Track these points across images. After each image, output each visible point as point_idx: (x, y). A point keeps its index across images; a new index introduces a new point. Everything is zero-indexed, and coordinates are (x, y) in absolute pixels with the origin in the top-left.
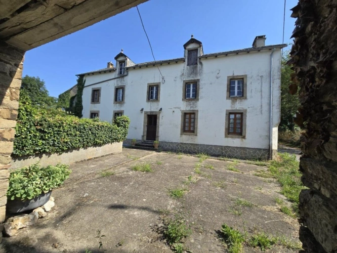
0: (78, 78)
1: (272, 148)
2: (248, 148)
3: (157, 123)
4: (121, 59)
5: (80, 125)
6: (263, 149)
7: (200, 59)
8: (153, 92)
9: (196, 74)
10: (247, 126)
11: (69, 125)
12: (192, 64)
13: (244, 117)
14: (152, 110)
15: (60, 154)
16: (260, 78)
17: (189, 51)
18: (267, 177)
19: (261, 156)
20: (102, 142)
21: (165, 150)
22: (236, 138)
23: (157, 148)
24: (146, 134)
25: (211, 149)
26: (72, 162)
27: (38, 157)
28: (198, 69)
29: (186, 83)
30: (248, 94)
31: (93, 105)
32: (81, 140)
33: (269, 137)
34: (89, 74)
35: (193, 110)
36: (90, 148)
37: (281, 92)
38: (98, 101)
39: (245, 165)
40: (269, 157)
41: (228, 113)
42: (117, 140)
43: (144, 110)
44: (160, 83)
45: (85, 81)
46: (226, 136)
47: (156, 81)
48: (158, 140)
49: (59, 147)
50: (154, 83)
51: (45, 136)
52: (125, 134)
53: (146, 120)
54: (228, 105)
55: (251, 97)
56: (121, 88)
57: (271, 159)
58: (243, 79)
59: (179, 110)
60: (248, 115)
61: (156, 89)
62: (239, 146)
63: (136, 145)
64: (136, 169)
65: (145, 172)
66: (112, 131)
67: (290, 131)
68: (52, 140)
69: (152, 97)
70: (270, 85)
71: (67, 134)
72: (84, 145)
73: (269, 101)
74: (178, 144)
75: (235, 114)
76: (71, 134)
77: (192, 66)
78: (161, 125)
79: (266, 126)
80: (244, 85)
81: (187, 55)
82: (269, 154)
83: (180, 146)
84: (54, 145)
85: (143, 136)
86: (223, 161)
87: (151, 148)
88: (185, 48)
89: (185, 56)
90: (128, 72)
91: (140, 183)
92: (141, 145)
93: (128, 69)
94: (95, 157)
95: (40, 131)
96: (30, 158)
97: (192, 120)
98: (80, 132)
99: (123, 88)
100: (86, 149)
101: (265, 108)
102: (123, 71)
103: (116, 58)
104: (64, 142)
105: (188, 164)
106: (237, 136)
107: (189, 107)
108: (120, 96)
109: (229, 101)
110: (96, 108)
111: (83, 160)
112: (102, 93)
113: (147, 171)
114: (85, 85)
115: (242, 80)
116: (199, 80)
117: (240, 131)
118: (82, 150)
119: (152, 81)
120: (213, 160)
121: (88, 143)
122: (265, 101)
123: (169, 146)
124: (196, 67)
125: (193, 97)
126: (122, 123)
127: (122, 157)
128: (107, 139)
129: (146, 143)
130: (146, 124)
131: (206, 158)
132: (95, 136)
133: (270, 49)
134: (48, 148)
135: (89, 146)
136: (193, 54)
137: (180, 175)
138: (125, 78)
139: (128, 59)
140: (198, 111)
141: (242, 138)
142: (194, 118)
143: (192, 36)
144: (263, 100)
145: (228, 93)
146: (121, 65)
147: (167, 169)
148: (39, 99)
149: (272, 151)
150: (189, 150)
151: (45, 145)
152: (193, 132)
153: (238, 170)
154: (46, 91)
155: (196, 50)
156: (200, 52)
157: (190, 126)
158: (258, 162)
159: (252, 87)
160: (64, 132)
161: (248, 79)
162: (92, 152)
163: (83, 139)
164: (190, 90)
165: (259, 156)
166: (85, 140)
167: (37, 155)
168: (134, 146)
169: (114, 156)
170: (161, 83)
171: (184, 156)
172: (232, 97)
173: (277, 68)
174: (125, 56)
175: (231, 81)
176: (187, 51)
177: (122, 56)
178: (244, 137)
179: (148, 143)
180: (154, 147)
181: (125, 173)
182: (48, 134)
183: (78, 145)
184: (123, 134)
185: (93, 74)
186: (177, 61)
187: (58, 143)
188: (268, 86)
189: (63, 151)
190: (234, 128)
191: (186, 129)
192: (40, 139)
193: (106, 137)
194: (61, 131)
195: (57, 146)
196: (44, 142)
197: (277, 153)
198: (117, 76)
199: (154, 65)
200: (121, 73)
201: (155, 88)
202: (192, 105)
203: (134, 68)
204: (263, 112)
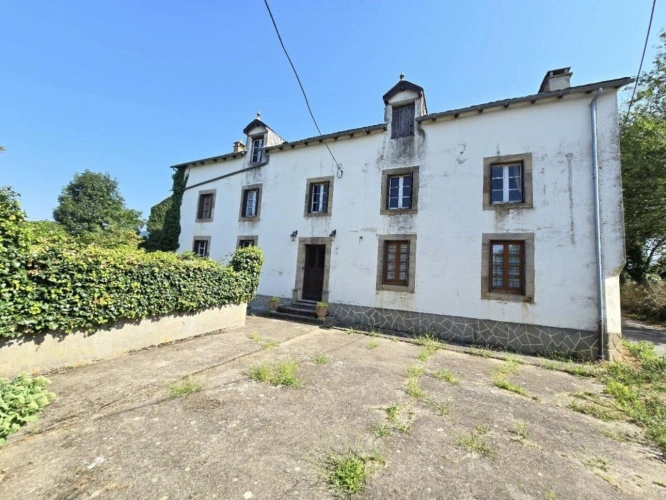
0: (174, 173)
1: (605, 330)
2: (541, 327)
3: (326, 264)
4: (256, 131)
5: (141, 267)
6: (582, 331)
7: (419, 123)
8: (318, 197)
9: (411, 156)
10: (536, 273)
11: (115, 266)
12: (402, 135)
13: (528, 251)
14: (316, 235)
15: (90, 334)
16: (565, 159)
17: (394, 108)
18: (610, 418)
19: (578, 348)
20: (194, 304)
21: (342, 324)
22: (509, 300)
23: (323, 319)
24: (301, 285)
25: (448, 325)
26: (122, 350)
27: (33, 342)
28: (416, 145)
29: (389, 176)
30: (537, 198)
31: (199, 225)
32: (144, 302)
33: (598, 302)
34: (194, 164)
35: (404, 235)
36: (166, 318)
37: (622, 190)
38: (210, 217)
39: (540, 373)
40: (600, 353)
41: (487, 242)
42: (232, 299)
43: (298, 236)
44: (333, 177)
45: (187, 178)
46: (484, 297)
47: (325, 173)
48: (327, 301)
49: (85, 317)
50: (320, 178)
51: (49, 292)
52: (252, 286)
53: (304, 256)
54: (488, 223)
55: (545, 203)
56: (255, 190)
57: (607, 358)
58: (522, 162)
59: (373, 235)
60: (537, 245)
61: (325, 191)
62: (517, 322)
63: (280, 309)
64: (258, 376)
65: (280, 386)
66: (220, 279)
67: (635, 283)
68: (68, 302)
69: (316, 207)
70: (593, 174)
71: (108, 289)
72: (150, 312)
73: (590, 214)
74: (370, 311)
75: (505, 242)
76: (117, 288)
77: (402, 139)
78: (334, 268)
79: (588, 275)
80: (526, 177)
81: (390, 117)
82: (599, 344)
83: (376, 315)
84: (72, 314)
85: (295, 291)
86: (479, 359)
87: (310, 318)
88: (386, 103)
89: (386, 119)
90: (268, 157)
91: (257, 423)
92: (290, 311)
93: (268, 150)
94: (179, 338)
95: (39, 281)
96: (10, 344)
97: (403, 257)
98: (143, 283)
99: (257, 190)
100: (158, 320)
101: (583, 229)
102: (260, 156)
103: (247, 131)
104: (99, 307)
105: (390, 364)
106: (511, 296)
107: (396, 229)
108: (251, 205)
109: (491, 214)
110: (204, 230)
111: (147, 346)
112: (218, 200)
113: (287, 383)
114: (188, 185)
115: (519, 166)
116: (417, 168)
117: (518, 285)
118: (145, 322)
119: (317, 174)
120: (454, 353)
121: (160, 307)
122: (582, 213)
123: (351, 313)
124: (411, 141)
125: (404, 205)
126: (247, 262)
127: (241, 338)
128: (210, 299)
129: (300, 307)
130: (303, 265)
131: (437, 348)
132: (180, 290)
133: (588, 92)
134: (56, 321)
135: (164, 315)
136: (404, 113)
137: (365, 400)
138: (263, 169)
139: (270, 132)
140: (415, 236)
141: (525, 301)
142: (408, 253)
143: (402, 76)
144: (574, 209)
145: (487, 195)
146: (256, 144)
147: (337, 379)
148: (106, 214)
149: (606, 335)
150: (396, 324)
151: (50, 314)
152: (405, 283)
153: (521, 390)
154: (121, 199)
155: (411, 105)
156: (419, 108)
157: (397, 271)
158: (571, 365)
159: (544, 181)
160: (100, 283)
161: (534, 162)
162: (172, 326)
163: (149, 299)
164: (397, 190)
165: (572, 346)
166: (153, 301)
167: (28, 337)
168: (274, 312)
169: (221, 335)
170: (336, 178)
171: (382, 341)
172: (496, 205)
173: (608, 136)
174: (264, 126)
175: (493, 168)
176: (390, 108)
177: (258, 125)
178: (530, 300)
179: (304, 307)
180: (316, 316)
181: (230, 387)
182: (58, 287)
183: (133, 313)
184: (247, 287)
185: (202, 163)
186: (368, 131)
187: (82, 309)
188: (587, 176)
189: (97, 326)
190: (505, 277)
191: (389, 277)
192: (37, 300)
193: (205, 292)
194: (92, 281)
195: (80, 316)
196: (46, 306)
197: (621, 342)
198: (247, 167)
199: (321, 140)
200: (255, 159)
201: (322, 188)
202: (402, 225)
203: (281, 148)
204: (577, 239)
